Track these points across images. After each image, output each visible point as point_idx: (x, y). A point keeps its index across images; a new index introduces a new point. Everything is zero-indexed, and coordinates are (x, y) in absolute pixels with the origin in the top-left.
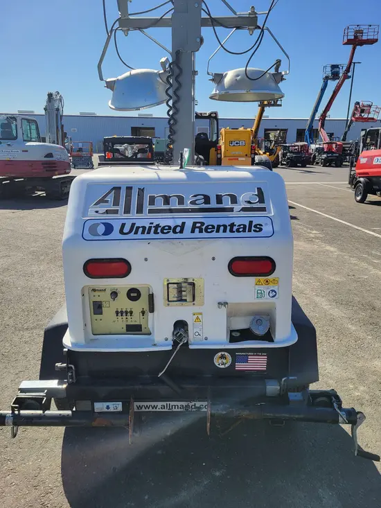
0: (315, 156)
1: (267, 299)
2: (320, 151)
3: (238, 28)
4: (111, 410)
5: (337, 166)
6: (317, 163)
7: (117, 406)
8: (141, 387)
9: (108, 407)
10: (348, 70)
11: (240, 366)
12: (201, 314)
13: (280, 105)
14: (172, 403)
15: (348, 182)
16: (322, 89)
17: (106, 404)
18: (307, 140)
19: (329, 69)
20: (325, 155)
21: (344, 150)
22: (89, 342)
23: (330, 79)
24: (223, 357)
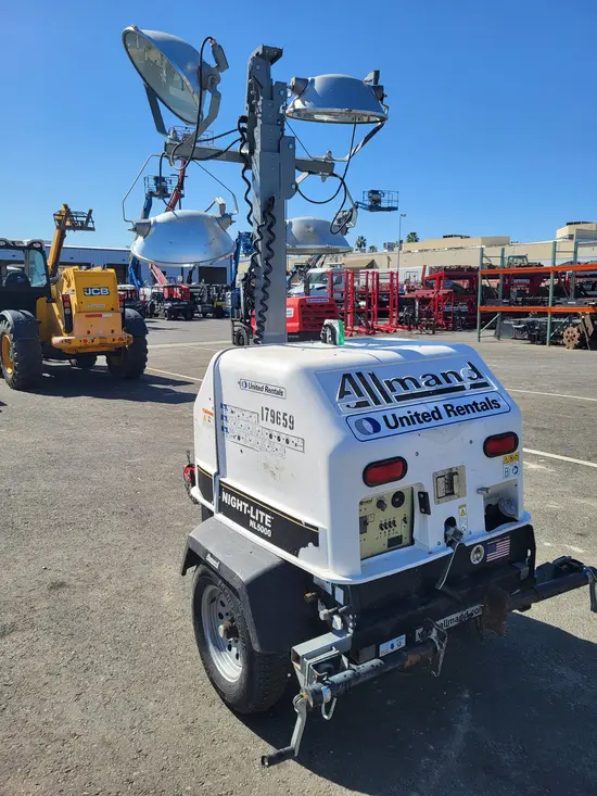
0: (153, 305)
1: (512, 477)
2: (158, 297)
3: (310, 173)
4: (396, 648)
5: (188, 319)
6: (157, 315)
7: (399, 642)
8: (423, 608)
9: (392, 646)
10: (181, 186)
11: (491, 557)
12: (465, 506)
13: (93, 229)
14: (448, 618)
15: (231, 342)
16: (145, 209)
17: (390, 643)
18: (132, 280)
19: (152, 182)
20: (169, 304)
21: (192, 296)
22: (365, 570)
23: (156, 196)
24: (478, 551)
